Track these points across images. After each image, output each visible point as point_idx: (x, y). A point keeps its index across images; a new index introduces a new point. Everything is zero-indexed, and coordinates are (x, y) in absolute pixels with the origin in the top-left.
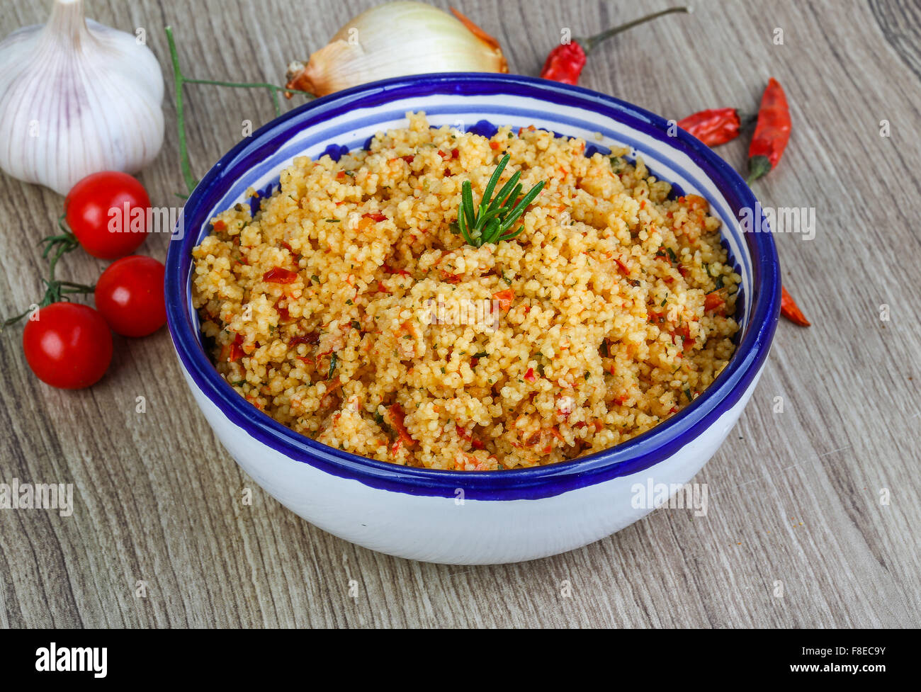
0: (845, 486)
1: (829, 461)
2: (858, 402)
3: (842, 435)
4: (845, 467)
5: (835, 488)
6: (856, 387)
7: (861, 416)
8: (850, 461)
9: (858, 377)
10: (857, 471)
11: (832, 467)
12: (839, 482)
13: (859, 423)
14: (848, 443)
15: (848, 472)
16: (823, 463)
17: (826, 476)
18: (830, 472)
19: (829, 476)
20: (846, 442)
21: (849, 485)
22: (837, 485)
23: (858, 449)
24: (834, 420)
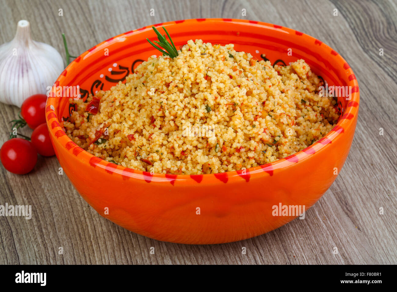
0: (343, 202)
1: (337, 194)
2: (349, 173)
3: (343, 185)
4: (344, 196)
5: (339, 203)
6: (349, 168)
7: (351, 178)
8: (346, 194)
9: (350, 165)
10: (349, 197)
11: (338, 196)
12: (341, 201)
13: (350, 180)
14: (345, 187)
15: (345, 197)
16: (334, 195)
17: (335, 199)
18: (337, 198)
19: (337, 199)
20: (344, 187)
21: (345, 202)
22: (340, 202)
23: (350, 190)
24: (339, 180)
